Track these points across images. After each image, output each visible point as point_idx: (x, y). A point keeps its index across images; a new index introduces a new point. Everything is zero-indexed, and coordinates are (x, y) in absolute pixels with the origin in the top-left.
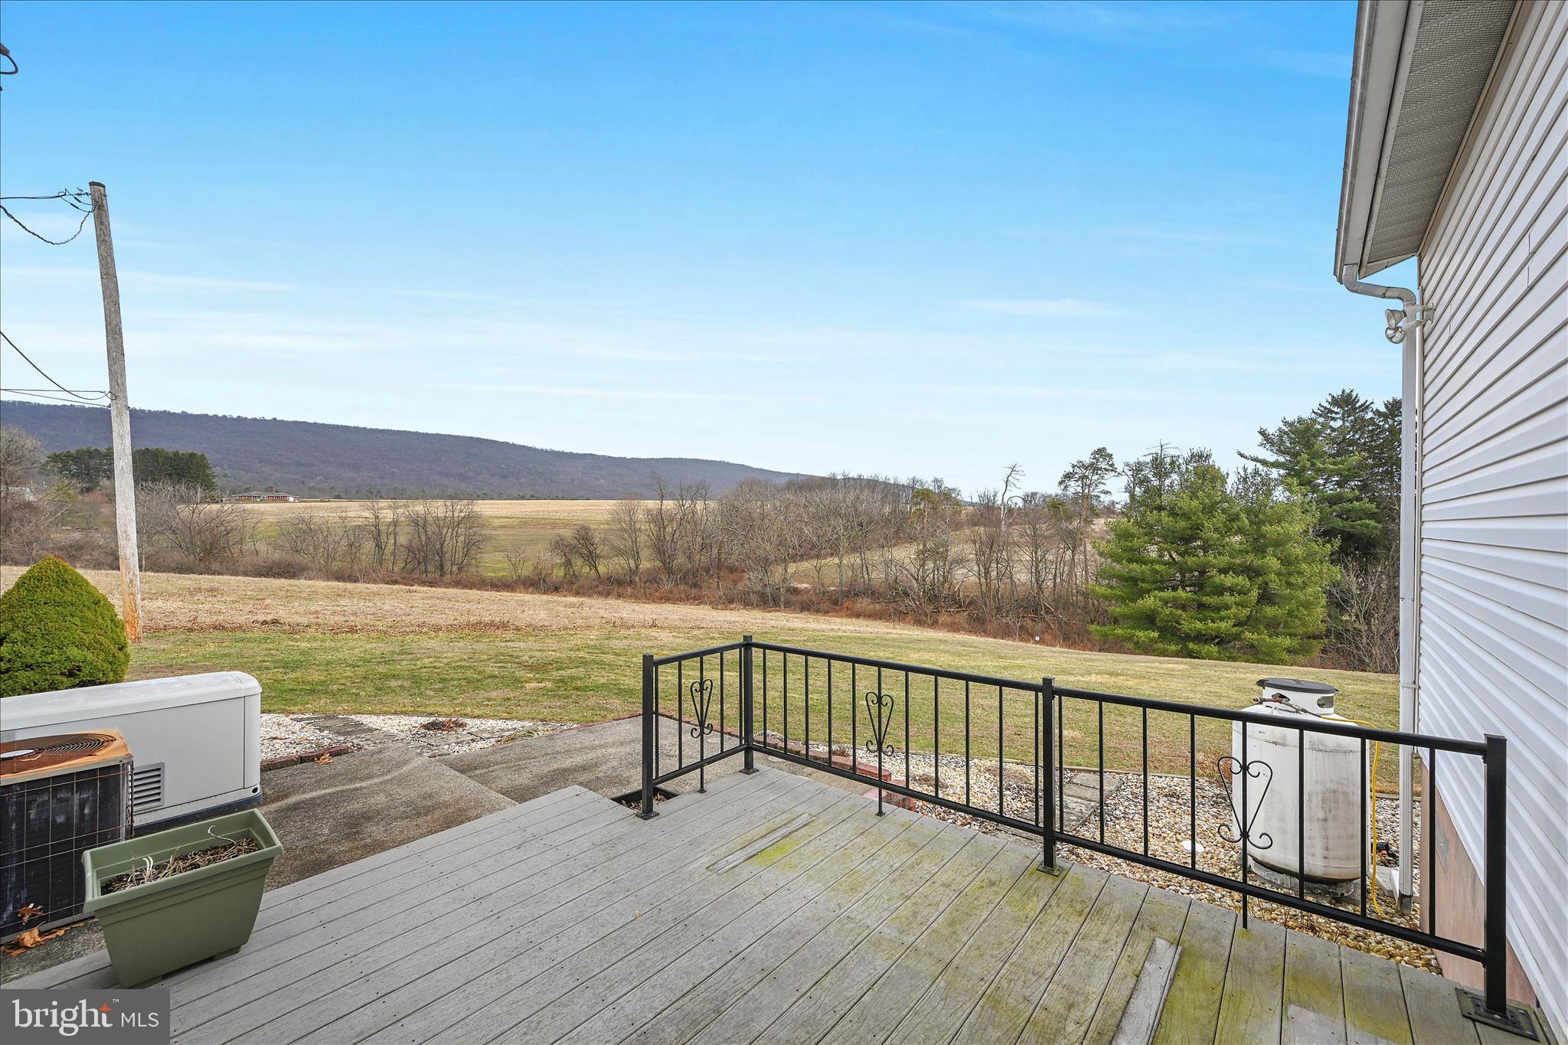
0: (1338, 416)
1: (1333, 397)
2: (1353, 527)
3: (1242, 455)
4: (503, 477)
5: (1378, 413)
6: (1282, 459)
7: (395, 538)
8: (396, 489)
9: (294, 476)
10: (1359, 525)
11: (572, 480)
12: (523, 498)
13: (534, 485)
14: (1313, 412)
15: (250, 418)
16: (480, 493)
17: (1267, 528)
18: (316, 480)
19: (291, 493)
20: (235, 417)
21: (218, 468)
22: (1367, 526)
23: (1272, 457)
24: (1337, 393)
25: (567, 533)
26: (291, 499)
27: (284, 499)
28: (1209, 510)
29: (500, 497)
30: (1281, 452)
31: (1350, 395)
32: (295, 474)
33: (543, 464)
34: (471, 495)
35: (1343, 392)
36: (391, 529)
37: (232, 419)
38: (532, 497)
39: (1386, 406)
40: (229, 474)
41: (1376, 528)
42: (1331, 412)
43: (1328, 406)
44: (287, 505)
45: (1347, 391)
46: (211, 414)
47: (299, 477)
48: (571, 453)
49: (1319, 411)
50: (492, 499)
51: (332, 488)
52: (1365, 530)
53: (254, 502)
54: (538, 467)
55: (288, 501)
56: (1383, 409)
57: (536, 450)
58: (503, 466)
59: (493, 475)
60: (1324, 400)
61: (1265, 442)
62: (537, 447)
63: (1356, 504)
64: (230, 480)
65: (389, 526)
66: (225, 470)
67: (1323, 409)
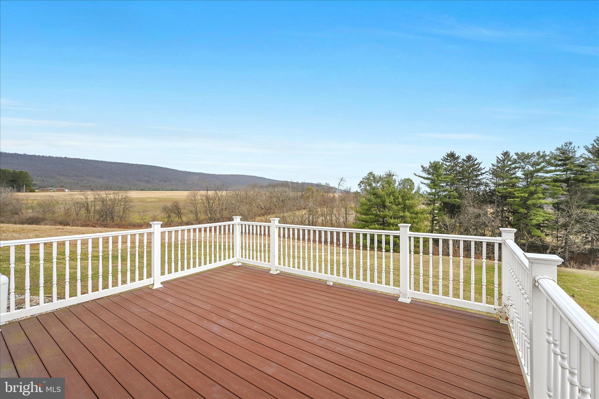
0: (449, 161)
1: (448, 154)
2: (451, 201)
3: (415, 175)
4: (165, 181)
5: (463, 160)
6: (430, 176)
7: (95, 207)
8: (118, 186)
9: (73, 181)
10: (453, 200)
11: (193, 183)
12: (172, 190)
13: (178, 185)
14: (441, 159)
15: (55, 157)
16: (154, 188)
17: (407, 202)
18: (83, 183)
19: (67, 188)
20: (48, 156)
21: (40, 177)
22: (456, 201)
23: (426, 175)
24: (449, 152)
25: (169, 204)
26: (67, 190)
27: (64, 191)
28: (389, 195)
29: (163, 190)
30: (429, 174)
31: (453, 153)
32: (74, 180)
33: (182, 176)
34: (150, 189)
35: (451, 152)
36: (93, 203)
37: (46, 157)
38: (176, 190)
39: (466, 158)
40: (45, 180)
41: (459, 202)
42: (447, 159)
43: (447, 158)
44: (64, 193)
45: (452, 152)
46: (37, 155)
47: (76, 181)
48: (193, 172)
49: (443, 159)
50: (159, 190)
51: (90, 186)
52: (455, 203)
53: (50, 192)
54: (179, 178)
55: (65, 191)
56: (465, 159)
57: (179, 171)
58: (165, 177)
59: (160, 181)
60: (445, 155)
61: (423, 170)
62: (179, 170)
63: (452, 193)
64: (45, 182)
65: (92, 202)
66: (42, 178)
67: (444, 158)
